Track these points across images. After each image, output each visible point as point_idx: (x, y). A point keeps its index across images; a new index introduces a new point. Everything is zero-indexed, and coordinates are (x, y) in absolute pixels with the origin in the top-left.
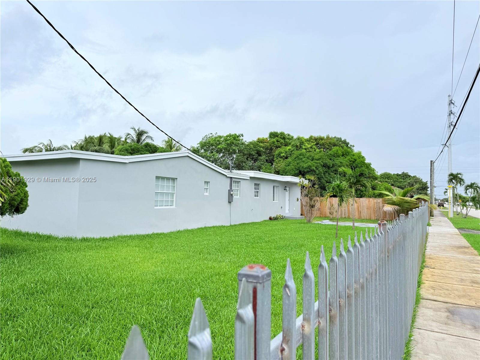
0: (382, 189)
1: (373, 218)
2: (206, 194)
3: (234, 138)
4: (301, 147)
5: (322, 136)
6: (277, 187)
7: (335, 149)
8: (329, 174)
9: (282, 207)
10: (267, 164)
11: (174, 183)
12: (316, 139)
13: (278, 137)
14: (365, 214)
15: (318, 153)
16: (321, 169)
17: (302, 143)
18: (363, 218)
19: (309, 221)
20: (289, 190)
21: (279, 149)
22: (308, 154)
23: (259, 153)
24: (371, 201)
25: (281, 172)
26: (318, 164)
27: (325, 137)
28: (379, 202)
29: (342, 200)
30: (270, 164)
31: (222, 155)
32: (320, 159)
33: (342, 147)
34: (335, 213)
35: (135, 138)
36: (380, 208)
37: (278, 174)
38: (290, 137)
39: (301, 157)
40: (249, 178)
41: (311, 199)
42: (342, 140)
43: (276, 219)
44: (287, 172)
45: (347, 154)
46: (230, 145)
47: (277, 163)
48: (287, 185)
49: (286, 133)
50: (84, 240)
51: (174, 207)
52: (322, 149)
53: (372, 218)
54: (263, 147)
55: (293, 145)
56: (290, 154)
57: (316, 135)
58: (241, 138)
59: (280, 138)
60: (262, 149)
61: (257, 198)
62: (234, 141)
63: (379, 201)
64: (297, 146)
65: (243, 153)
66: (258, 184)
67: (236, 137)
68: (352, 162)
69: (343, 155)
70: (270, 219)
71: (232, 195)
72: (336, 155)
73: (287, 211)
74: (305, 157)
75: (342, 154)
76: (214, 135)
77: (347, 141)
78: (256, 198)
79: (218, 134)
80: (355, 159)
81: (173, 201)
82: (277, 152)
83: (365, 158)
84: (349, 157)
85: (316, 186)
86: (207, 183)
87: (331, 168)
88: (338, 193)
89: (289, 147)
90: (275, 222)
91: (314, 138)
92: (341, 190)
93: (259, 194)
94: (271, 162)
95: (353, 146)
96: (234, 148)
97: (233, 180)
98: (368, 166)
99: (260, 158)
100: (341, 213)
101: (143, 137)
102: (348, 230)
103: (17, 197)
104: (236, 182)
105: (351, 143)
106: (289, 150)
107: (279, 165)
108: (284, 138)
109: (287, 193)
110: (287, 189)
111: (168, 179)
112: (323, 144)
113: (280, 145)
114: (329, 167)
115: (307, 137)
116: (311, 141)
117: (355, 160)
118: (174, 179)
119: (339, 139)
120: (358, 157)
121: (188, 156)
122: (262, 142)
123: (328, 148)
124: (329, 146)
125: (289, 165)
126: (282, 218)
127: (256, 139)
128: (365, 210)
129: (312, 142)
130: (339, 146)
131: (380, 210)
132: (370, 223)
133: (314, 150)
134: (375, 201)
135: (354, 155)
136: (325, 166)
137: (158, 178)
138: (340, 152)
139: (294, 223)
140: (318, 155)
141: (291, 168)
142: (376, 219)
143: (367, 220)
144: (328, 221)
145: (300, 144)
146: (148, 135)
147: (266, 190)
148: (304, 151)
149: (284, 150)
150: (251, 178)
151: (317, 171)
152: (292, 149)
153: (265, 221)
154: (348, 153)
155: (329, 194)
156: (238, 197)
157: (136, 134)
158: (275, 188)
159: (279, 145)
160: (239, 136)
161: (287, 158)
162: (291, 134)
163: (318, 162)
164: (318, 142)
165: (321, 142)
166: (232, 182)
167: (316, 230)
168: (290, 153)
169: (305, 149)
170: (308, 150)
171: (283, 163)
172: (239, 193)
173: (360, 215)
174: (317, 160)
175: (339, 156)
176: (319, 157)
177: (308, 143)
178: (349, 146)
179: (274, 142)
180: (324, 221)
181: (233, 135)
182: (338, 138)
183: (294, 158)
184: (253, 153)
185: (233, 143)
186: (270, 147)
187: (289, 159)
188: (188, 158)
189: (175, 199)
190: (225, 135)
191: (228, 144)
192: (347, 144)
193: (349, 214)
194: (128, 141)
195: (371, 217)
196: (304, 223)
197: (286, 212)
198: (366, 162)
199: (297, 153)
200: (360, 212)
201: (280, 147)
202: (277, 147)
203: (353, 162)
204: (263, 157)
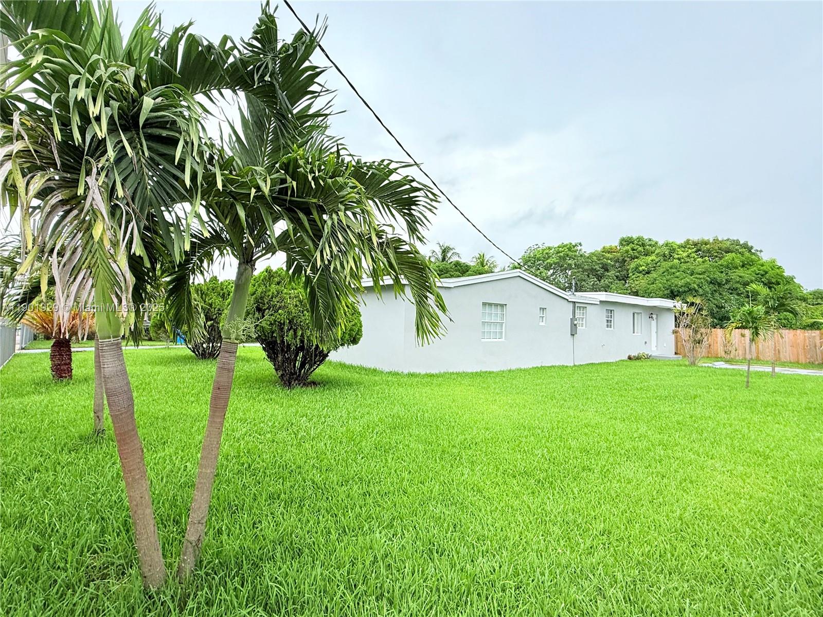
0: (817, 315)
1: (802, 360)
2: (541, 324)
3: (569, 249)
4: (671, 256)
5: (706, 239)
6: (638, 313)
7: (729, 257)
8: (720, 294)
9: (646, 343)
10: (618, 282)
11: (503, 311)
12: (695, 245)
13: (633, 244)
14: (787, 353)
15: (700, 264)
16: (707, 288)
17: (673, 250)
18: (783, 360)
19: (693, 364)
20: (657, 319)
21: (636, 260)
22: (684, 266)
23: (606, 268)
24: (798, 334)
25: (640, 292)
26: (702, 280)
27: (711, 241)
28: (815, 336)
29: (756, 333)
30: (624, 282)
31: (552, 271)
32: (705, 272)
33: (742, 254)
34: (733, 351)
35: (440, 257)
36: (815, 346)
37: (637, 295)
38: (653, 243)
39: (673, 270)
40: (598, 303)
41: (696, 332)
42: (741, 243)
43: (638, 358)
44: (651, 293)
45: (751, 264)
46: (563, 258)
47: (634, 281)
48: (653, 312)
49: (645, 237)
50: (411, 375)
51: (503, 340)
52: (707, 258)
53: (800, 360)
54: (611, 259)
55: (657, 254)
56: (654, 267)
57: (695, 238)
58: (579, 248)
59: (637, 244)
60: (609, 261)
61: (609, 329)
62: (570, 253)
63: (813, 335)
64: (664, 256)
65: (582, 268)
66: (611, 311)
67: (571, 248)
68: (760, 276)
69: (743, 266)
70: (630, 358)
71: (575, 325)
72: (731, 266)
73: (654, 348)
74: (679, 271)
75: (741, 263)
76: (541, 246)
77: (750, 244)
78: (607, 329)
79: (547, 245)
80: (764, 271)
81: (501, 333)
82: (633, 265)
83: (784, 268)
84: (755, 268)
85: (704, 313)
86: (543, 309)
87: (724, 285)
88: (751, 323)
89: (653, 257)
90: (638, 363)
91: (693, 242)
92: (756, 318)
93: (612, 324)
94: (625, 278)
95: (761, 251)
96: (570, 262)
97: (577, 305)
98: (789, 281)
99: (606, 273)
100: (744, 352)
101: (449, 255)
102: (764, 377)
103: (354, 327)
104: (580, 307)
105: (756, 247)
106: (652, 261)
107: (637, 283)
108: (643, 245)
109: (654, 323)
110: (654, 316)
111: (496, 305)
112: (709, 251)
113: (638, 255)
114: (720, 285)
115: (680, 241)
116: (688, 246)
117: (766, 273)
118: (502, 306)
119: (737, 243)
120: (771, 268)
121: (519, 276)
122: (609, 252)
123: (716, 256)
124: (718, 253)
125: (653, 283)
126: (648, 357)
127: (599, 249)
128: (788, 348)
129: (689, 248)
130: (737, 251)
131: (816, 349)
132: (798, 368)
133: (692, 259)
134: (807, 334)
135: (762, 265)
136: (713, 282)
137: (484, 304)
138: (738, 262)
139: (669, 365)
140: (700, 267)
141: (657, 286)
142: (809, 362)
143: (791, 363)
144: (723, 363)
145: (670, 253)
146: (454, 251)
147: (622, 318)
148: (676, 261)
149: (643, 262)
150: (600, 301)
151: (700, 290)
152: (657, 260)
153: (623, 361)
154: (752, 262)
155: (734, 325)
156: (584, 327)
157: (441, 251)
158: (635, 315)
159: (636, 254)
160: (576, 245)
161: (648, 273)
162: (655, 239)
163: (701, 276)
164: (700, 248)
165: (705, 248)
166: (575, 307)
167: (710, 376)
168: (655, 265)
169: (679, 259)
170: (683, 260)
171: (643, 279)
172: (584, 322)
173: (778, 356)
174: (700, 274)
175: (736, 268)
176: (703, 270)
177: (683, 249)
178: (753, 251)
179: (627, 251)
180: (715, 363)
181: (567, 245)
182: (734, 241)
183: (661, 273)
184: (597, 267)
185: (568, 255)
186: (621, 258)
187: (654, 275)
188: (519, 278)
189: (504, 330)
190: (556, 246)
191: (560, 257)
192: (750, 249)
193: (758, 354)
194: (433, 260)
195: (798, 359)
196: (686, 366)
197: (653, 350)
198: (785, 274)
199: (666, 264)
200: (779, 352)
201: (637, 258)
202: (633, 258)
203: (762, 275)
204: (612, 273)
